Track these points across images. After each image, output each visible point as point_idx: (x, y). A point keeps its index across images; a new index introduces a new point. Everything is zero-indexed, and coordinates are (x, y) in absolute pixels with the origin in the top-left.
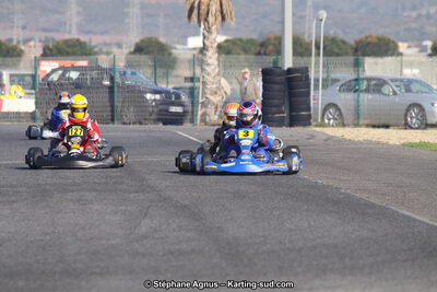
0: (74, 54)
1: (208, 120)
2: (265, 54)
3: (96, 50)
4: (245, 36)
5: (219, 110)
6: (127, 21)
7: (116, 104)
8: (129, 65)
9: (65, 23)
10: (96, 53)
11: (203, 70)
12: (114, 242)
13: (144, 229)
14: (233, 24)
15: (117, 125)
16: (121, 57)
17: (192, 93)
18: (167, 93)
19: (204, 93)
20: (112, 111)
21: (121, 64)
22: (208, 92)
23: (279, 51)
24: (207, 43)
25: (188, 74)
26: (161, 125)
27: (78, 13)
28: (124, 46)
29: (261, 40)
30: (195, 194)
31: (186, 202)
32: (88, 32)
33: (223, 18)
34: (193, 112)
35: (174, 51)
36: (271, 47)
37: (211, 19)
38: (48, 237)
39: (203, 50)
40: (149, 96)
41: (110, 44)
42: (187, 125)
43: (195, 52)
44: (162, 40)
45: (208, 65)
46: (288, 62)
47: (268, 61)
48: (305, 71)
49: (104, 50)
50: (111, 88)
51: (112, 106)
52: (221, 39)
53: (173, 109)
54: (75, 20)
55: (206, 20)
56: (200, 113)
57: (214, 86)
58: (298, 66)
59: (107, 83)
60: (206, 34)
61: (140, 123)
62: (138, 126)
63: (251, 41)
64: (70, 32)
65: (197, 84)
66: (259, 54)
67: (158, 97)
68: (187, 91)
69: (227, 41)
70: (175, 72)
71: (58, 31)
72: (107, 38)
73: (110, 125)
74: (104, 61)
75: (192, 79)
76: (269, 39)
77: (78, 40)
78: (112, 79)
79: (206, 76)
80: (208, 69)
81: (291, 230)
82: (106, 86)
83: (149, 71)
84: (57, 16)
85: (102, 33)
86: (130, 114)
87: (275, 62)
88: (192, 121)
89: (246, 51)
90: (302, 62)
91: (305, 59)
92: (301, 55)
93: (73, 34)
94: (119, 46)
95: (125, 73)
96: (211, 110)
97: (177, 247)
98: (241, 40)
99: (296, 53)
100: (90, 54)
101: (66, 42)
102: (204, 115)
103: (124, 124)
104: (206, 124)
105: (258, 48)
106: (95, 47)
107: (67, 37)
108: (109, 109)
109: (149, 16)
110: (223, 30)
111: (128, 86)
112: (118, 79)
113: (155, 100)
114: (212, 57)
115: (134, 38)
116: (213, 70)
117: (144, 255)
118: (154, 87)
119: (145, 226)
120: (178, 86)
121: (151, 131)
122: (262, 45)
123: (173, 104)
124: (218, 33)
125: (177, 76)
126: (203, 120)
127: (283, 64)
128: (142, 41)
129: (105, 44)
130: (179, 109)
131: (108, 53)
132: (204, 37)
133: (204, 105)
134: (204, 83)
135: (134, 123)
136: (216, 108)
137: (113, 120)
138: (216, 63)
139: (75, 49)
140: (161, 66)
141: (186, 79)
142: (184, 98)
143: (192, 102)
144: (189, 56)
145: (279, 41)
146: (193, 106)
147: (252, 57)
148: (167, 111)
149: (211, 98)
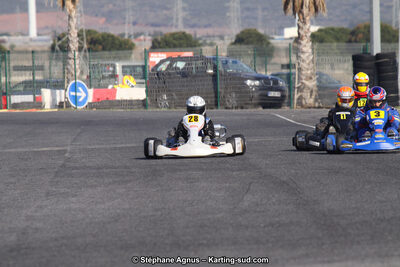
0: (180, 46)
1: (304, 102)
2: (356, 41)
3: (200, 42)
4: (336, 25)
5: (314, 93)
6: (228, 14)
7: (219, 90)
8: (231, 54)
9: (172, 18)
10: (200, 45)
11: (298, 57)
12: (219, 216)
13: (246, 204)
14: (325, 15)
15: (220, 110)
16: (223, 47)
17: (289, 78)
18: (266, 79)
19: (300, 78)
20: (216, 97)
21: (223, 54)
22: (304, 77)
23: (368, 39)
24: (302, 33)
25: (285, 61)
26: (261, 109)
27: (184, 9)
28: (226, 37)
29: (352, 29)
30: (293, 171)
31: (285, 179)
32: (193, 26)
33: (316, 10)
34: (290, 96)
35: (272, 41)
36: (361, 35)
37: (305, 11)
38: (159, 213)
39: (298, 39)
40: (249, 82)
41: (214, 36)
42: (286, 108)
43: (292, 41)
44: (261, 31)
45: (303, 52)
46: (377, 48)
47: (358, 48)
48: (393, 56)
49: (208, 42)
50: (214, 76)
51: (216, 92)
52: (314, 29)
53: (272, 94)
54: (181, 15)
55: (301, 12)
56: (296, 97)
57: (309, 72)
58: (386, 52)
59: (211, 71)
60: (301, 24)
61: (242, 108)
62: (239, 110)
63: (342, 30)
64: (176, 26)
65: (293, 71)
66: (350, 41)
67: (257, 83)
68: (285, 77)
69: (320, 30)
70: (273, 61)
71: (165, 25)
72: (210, 31)
73: (215, 110)
74: (207, 52)
75: (288, 66)
76: (358, 28)
77: (184, 33)
78: (215, 68)
79: (301, 63)
80: (303, 56)
81: (381, 202)
82: (210, 74)
83: (249, 60)
84: (165, 12)
85: (206, 27)
86: (232, 99)
87: (365, 49)
88: (289, 104)
89: (338, 40)
90: (389, 48)
91: (393, 45)
92: (389, 41)
93: (179, 28)
94: (222, 37)
95: (227, 62)
96: (306, 94)
97: (277, 219)
98: (333, 29)
99: (384, 40)
100: (195, 46)
101: (173, 35)
102: (300, 98)
103: (226, 108)
104: (302, 106)
105: (349, 37)
106: (200, 39)
107: (174, 30)
108: (213, 95)
109: (248, 9)
110: (317, 20)
111: (230, 74)
112: (220, 68)
113: (255, 86)
114: (307, 46)
115: (235, 30)
116: (308, 57)
117: (247, 227)
118: (254, 74)
119: (248, 200)
120: (275, 72)
121: (251, 115)
122: (353, 33)
123: (272, 89)
124: (312, 24)
125: (275, 64)
126: (300, 103)
127: (372, 51)
128: (242, 32)
129: (208, 36)
130: (277, 94)
131: (211, 44)
132: (299, 27)
133: (300, 89)
134: (300, 69)
135: (236, 108)
136: (312, 92)
137: (216, 105)
138: (310, 51)
139: (182, 41)
140: (260, 55)
141: (283, 66)
142: (281, 83)
143: (289, 87)
144: (285, 45)
145: (368, 29)
146: (290, 90)
147: (343, 45)
148: (267, 96)
149: (307, 83)
